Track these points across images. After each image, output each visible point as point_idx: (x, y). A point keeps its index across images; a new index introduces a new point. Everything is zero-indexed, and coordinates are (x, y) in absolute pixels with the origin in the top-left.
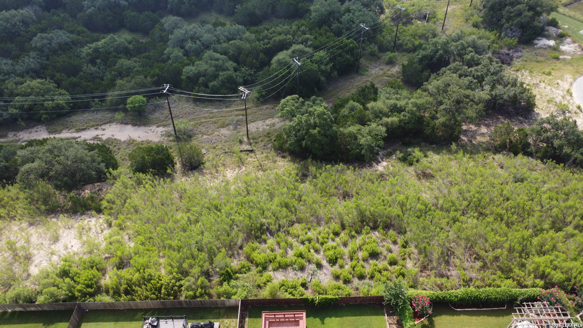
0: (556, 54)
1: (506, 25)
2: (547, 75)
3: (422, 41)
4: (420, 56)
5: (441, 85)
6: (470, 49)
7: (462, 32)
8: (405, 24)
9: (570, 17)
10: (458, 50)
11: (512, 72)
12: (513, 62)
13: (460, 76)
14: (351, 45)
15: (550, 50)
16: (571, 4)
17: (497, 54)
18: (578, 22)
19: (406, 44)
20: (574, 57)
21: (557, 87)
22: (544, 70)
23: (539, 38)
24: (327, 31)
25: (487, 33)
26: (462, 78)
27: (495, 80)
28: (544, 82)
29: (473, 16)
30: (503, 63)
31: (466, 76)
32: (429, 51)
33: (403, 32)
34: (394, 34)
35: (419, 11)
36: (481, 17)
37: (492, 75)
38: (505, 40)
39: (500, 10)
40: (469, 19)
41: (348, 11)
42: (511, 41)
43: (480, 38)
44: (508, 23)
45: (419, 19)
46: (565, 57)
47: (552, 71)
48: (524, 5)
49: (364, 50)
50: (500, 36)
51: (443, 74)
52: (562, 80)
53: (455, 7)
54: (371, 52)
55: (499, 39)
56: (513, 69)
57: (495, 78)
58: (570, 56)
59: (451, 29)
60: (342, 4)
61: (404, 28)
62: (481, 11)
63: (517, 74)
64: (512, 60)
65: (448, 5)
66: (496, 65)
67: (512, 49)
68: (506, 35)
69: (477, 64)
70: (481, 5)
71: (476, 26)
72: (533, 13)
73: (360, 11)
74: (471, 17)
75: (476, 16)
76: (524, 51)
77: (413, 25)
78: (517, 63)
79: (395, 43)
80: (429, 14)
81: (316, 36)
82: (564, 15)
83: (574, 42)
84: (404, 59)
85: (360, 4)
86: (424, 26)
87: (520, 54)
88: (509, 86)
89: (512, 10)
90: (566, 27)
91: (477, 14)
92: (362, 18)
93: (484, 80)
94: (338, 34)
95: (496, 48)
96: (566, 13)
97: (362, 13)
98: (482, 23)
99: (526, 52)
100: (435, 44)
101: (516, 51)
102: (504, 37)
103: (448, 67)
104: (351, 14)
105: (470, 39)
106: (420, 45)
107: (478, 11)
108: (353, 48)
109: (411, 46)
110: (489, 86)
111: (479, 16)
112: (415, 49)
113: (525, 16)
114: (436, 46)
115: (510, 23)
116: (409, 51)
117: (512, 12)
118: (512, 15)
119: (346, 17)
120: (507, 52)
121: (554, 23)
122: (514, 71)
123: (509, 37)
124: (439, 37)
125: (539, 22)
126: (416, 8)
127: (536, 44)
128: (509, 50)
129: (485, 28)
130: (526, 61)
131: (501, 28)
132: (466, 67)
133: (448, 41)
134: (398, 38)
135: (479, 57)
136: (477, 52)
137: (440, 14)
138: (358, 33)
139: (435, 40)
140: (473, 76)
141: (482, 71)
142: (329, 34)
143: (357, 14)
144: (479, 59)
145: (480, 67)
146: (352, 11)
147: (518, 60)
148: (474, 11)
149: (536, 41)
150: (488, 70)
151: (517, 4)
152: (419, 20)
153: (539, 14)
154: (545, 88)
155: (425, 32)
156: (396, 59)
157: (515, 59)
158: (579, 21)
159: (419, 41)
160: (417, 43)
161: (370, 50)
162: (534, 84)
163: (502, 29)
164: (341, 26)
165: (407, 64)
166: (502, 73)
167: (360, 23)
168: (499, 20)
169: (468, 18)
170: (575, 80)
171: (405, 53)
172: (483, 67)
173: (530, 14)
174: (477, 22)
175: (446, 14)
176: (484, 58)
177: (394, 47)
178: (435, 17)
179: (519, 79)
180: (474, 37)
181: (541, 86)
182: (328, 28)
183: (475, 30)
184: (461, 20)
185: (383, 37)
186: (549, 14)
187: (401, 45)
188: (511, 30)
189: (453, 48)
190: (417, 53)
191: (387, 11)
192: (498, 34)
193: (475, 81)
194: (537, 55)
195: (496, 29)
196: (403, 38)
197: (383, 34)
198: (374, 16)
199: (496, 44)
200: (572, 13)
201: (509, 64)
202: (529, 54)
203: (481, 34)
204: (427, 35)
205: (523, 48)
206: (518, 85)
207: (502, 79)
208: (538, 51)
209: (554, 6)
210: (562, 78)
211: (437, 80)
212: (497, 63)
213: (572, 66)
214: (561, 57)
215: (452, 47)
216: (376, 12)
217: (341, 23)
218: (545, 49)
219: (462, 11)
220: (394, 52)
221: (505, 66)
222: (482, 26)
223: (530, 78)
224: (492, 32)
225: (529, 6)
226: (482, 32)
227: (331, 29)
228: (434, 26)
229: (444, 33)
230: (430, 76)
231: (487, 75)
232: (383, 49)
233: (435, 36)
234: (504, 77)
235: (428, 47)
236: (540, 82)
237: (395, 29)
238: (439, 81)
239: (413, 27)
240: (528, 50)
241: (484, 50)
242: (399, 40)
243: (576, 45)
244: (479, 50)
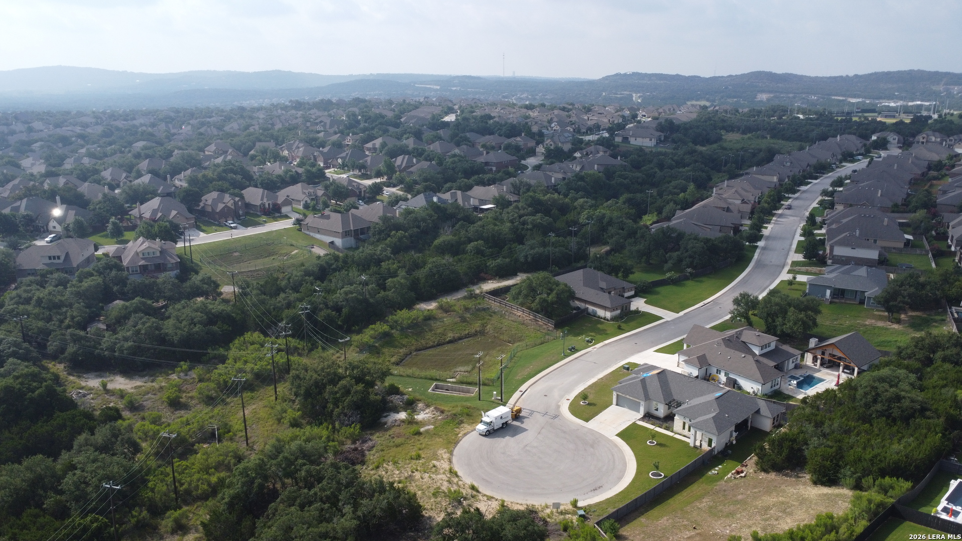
0: (414, 428)
1: (337, 411)
2: (417, 459)
3: (223, 474)
4: (227, 500)
5: (278, 533)
6: (300, 461)
7: (278, 440)
8: (183, 456)
9: (408, 376)
10: (284, 469)
11: (372, 472)
12: (367, 458)
13: (302, 507)
14: (95, 525)
15: (404, 426)
16: (403, 360)
17: (341, 453)
18: (420, 380)
19: (197, 487)
20: (437, 425)
21: (436, 471)
22: (410, 454)
23: (385, 414)
24: (36, 516)
25: (316, 430)
26: (306, 509)
27: (353, 494)
28: (417, 470)
29: (285, 412)
30: (354, 464)
31: (310, 503)
32: (239, 486)
33: (185, 469)
34: (169, 479)
35: (199, 429)
36: (299, 410)
37: (346, 487)
38: (342, 431)
39: (320, 393)
40: (282, 418)
41: (73, 467)
42: (352, 430)
43: (308, 440)
44: (338, 407)
45: (204, 440)
46: (427, 428)
47: (421, 452)
48: (348, 379)
49: (121, 525)
50: (334, 427)
51: (274, 514)
52: (437, 460)
53: (254, 407)
54: (138, 522)
55: (334, 432)
56: (371, 467)
57: (352, 491)
58: (432, 424)
59: (261, 440)
60: (54, 461)
61: (184, 463)
62: (294, 401)
63: (380, 473)
64: (364, 455)
65: (243, 407)
66: (346, 472)
67: (358, 440)
68: (342, 424)
69: (320, 480)
70: (291, 394)
71: (295, 424)
72: (363, 385)
73: (94, 461)
74: (284, 415)
75: (290, 410)
76: (374, 437)
77: (197, 453)
78: (372, 457)
79: (176, 491)
80: (218, 429)
81: (14, 534)
82: (401, 376)
83: (428, 406)
84: (200, 514)
85: (92, 449)
86: (217, 450)
87: (370, 443)
88: (376, 494)
89: (336, 389)
90: (410, 389)
91: (291, 407)
92: (101, 472)
93: (338, 500)
94: (62, 513)
95: (335, 447)
96: (401, 373)
97: (99, 464)
98: (302, 417)
99: (378, 438)
100: (244, 473)
101: (364, 442)
102: (341, 428)
103: (278, 500)
104: (78, 472)
105: (294, 446)
106: (221, 481)
107: (291, 403)
108: (99, 529)
109: (205, 487)
110: (349, 506)
111: (294, 409)
112: (214, 491)
113: (356, 392)
114: (248, 475)
115: (341, 407)
116: (205, 497)
117: (336, 393)
118: (338, 395)
119: (69, 481)
120: (353, 446)
121: (394, 390)
122: (372, 469)
123: (347, 426)
124: (246, 460)
125: (376, 394)
126: (195, 426)
127: (385, 423)
128: (354, 442)
129: (309, 423)
130: (382, 450)
131: (331, 417)
132: (306, 491)
133: (263, 460)
134: (179, 481)
135: (318, 468)
136: (312, 463)
137: (236, 424)
138: (102, 500)
139: (241, 466)
140: (321, 500)
141: (331, 488)
142: (41, 520)
143: (90, 468)
144: (319, 472)
145: (324, 482)
146: (79, 466)
147: (372, 452)
148: (284, 404)
149: (384, 420)
150: (338, 483)
151: (339, 380)
152: (204, 443)
153: (372, 384)
154: (422, 478)
155: (221, 458)
156: (187, 517)
157: (367, 452)
158: (421, 378)
159: (217, 475)
160: (214, 479)
161: (133, 521)
162: (406, 478)
163: (334, 418)
164: (63, 498)
165: (211, 520)
166: (359, 480)
167: (100, 481)
168: (325, 407)
169: (279, 417)
170: (451, 453)
171: (199, 503)
172: (330, 481)
173: (360, 387)
174: (294, 419)
175: (245, 421)
176: (326, 467)
177: (177, 499)
178: (229, 431)
179: (384, 480)
180: (298, 442)
181: (417, 477)
182: (37, 511)
183: (297, 431)
184: (271, 423)
185: (153, 490)
186: (383, 380)
187: (188, 492)
188: (346, 415)
189: (273, 468)
190: (220, 496)
191: (144, 445)
192: (330, 427)
193: (327, 506)
194: (393, 438)
195: (326, 420)
196: (188, 479)
197: (150, 485)
198: (125, 462)
199: (333, 441)
200: (410, 371)
201: (363, 463)
202: (383, 439)
203: (307, 433)
204: (226, 462)
205: (371, 434)
206: (388, 488)
207: (362, 488)
208: (391, 432)
209: (384, 370)
210: (436, 457)
211: (269, 527)
212: (347, 468)
213: (440, 436)
214: (422, 430)
215: (272, 467)
216: (124, 453)
217: (61, 492)
218: (399, 426)
219: (267, 409)
220: (180, 508)
221: (358, 467)
222: (304, 422)
223: (397, 472)
224: (321, 427)
225: (355, 378)
226: (308, 431)
227: (44, 510)
228: (233, 446)
229: (252, 449)
230: (254, 524)
231: (340, 491)
232: (157, 511)
233: (239, 459)
234: (364, 484)
235: (235, 480)
236: (413, 472)
237: (169, 470)
238: (274, 528)
239: (199, 456)
240: (378, 434)
241: (321, 456)
242: (182, 485)
243: (432, 408)
244: (313, 458)
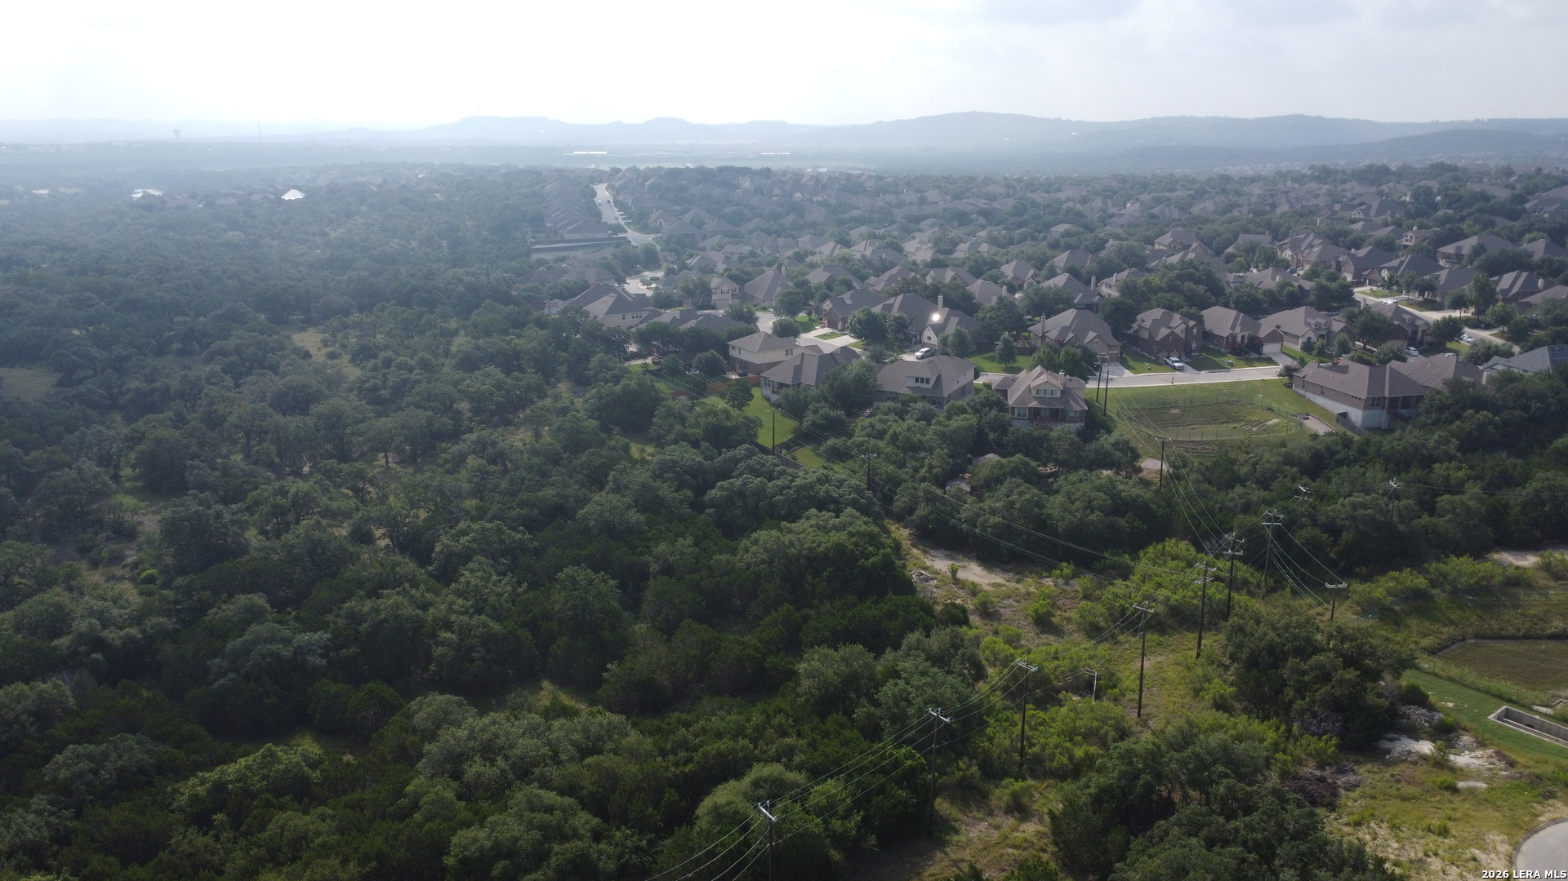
0: (1445, 777)
1: (1299, 704)
2: (1439, 834)
3: (1093, 750)
4: (1092, 790)
5: (1163, 871)
6: (1220, 768)
7: (1189, 723)
8: (1041, 704)
9: (1451, 679)
10: (1191, 773)
11: (1346, 829)
12: (1343, 801)
13: (1210, 844)
14: (909, 762)
15: (1425, 767)
16: (1445, 647)
17: (1294, 778)
18: (1475, 693)
19: (1052, 757)
20: (1494, 785)
21: (1477, 869)
22: (1427, 821)
23: (1390, 736)
24: (843, 726)
25: (1256, 726)
26: (1216, 849)
27: (1304, 854)
28: (1436, 854)
29: (1209, 681)
30: (1314, 803)
31: (1225, 843)
32: (1115, 774)
33: (1041, 724)
34: (1017, 730)
35: (1071, 671)
36: (1232, 685)
37: (1293, 838)
38: (1303, 742)
39: (1275, 666)
40: (1202, 689)
41: (895, 674)
42: (1322, 744)
43: (1240, 738)
44: (1303, 698)
45: (1076, 690)
46: (1472, 784)
47: (1450, 824)
48: (1332, 655)
49: (942, 774)
50: (1289, 730)
51: (1162, 839)
52: (1484, 849)
53: (1160, 659)
54: (964, 778)
55: (1288, 738)
56: (1345, 820)
57: (1303, 848)
58: (1484, 780)
59: (1162, 715)
60: (876, 658)
61: (1041, 714)
62: (1227, 668)
63: (1360, 835)
64: (1335, 795)
65: (1143, 655)
66: (1298, 812)
67: (1330, 765)
68: (1305, 729)
69: (1249, 810)
70: (1224, 654)
71: (1221, 705)
72: (1358, 673)
73: (924, 674)
74: (1206, 685)
75: (1217, 680)
76: (1362, 770)
77: (1062, 706)
78: (1351, 801)
79: (1022, 753)
80: (1099, 679)
81: (814, 740)
82: (1436, 675)
83: (1482, 744)
84: (1049, 799)
85: (923, 656)
86: (1092, 710)
87: (1352, 778)
88: (1347, 870)
89: (1306, 667)
90: (1450, 705)
91: (1220, 676)
92: (929, 691)
93: (1274, 855)
94: (872, 732)
95: (1285, 763)
96: (1437, 670)
97: (929, 679)
98: (1237, 697)
99: (1366, 773)
100: (1128, 757)
101: (1342, 771)
102: (1301, 735)
103: (1173, 819)
104: (901, 683)
105: (1215, 740)
106: (1090, 759)
107: (1221, 670)
108: (913, 769)
109: (1065, 760)
110: (1292, 871)
111: (1225, 681)
112: (1075, 771)
113: (1342, 681)
114: (1131, 764)
115: (1307, 699)
116: (1061, 775)
117: (1304, 673)
118: (1306, 678)
119: (888, 691)
120: (1318, 773)
121: (1416, 697)
122: (1347, 824)
123: (1313, 734)
124: (1133, 739)
125: (1380, 696)
126: (1065, 664)
127: (1389, 752)
128: (1321, 766)
129: (1248, 712)
130: (1373, 797)
131: (1287, 712)
132: (1221, 820)
133: (1159, 747)
134: (1029, 740)
135: (1249, 789)
136: (1240, 777)
137: (1128, 680)
138: (923, 731)
139: (1123, 745)
140: (1245, 843)
141: (1264, 829)
142: (847, 733)
143: (917, 681)
144: (1250, 796)
145: (1256, 817)
146: (904, 675)
147: (1353, 795)
148: (1210, 668)
149: (1386, 745)
150: (1280, 825)
151: (1314, 653)
152: (1075, 693)
153: (1375, 675)
154: (1444, 872)
155: (1095, 724)
156: (1031, 796)
157: (1342, 792)
158: (1478, 690)
159: (1085, 747)
160: (1079, 753)
161: (958, 774)
162: (1411, 862)
163: (1293, 714)
164: (878, 712)
165: (1064, 813)
166: (1319, 834)
167: (926, 703)
168: (1279, 692)
169: (1197, 686)
170: (1516, 847)
171: (1051, 781)
172: (1265, 818)
173: (1351, 674)
174: (1222, 696)
175: (1141, 677)
176: (1263, 793)
177: (1021, 765)
178: (1115, 686)
179: (1368, 849)
180: (1221, 735)
181: (1433, 867)
182: (845, 719)
183: (1222, 717)
184: (1182, 693)
185: (990, 739)
186: (1397, 674)
187: (1038, 760)
188: (1314, 716)
189: (1174, 766)
190: (1084, 780)
191: (990, 671)
192: (1283, 728)
193: (1252, 857)
194: (1399, 781)
195: (1277, 715)
196: (1043, 741)
197: (989, 730)
198: (962, 688)
199: (1285, 753)
200: (1454, 671)
201: (1332, 807)
202: (1377, 777)
203: (1240, 727)
204: (1102, 732)
205: (1357, 763)
206: (1371, 867)
207: (1322, 850)
208: (1396, 770)
209: (1404, 656)
210: (1480, 842)
211: (1150, 856)
212: (1300, 805)
213: (1497, 808)
214: (1461, 785)
215: (1173, 763)
216: (963, 674)
217: (876, 704)
218: (1415, 763)
219: (1180, 668)
220: (1024, 779)
221: (1321, 811)
222: (1237, 706)
223: (1396, 845)
224: (1266, 723)
225: (1343, 656)
226: (1242, 722)
227: (853, 721)
228: (1118, 711)
229: (1145, 724)
230: (1128, 842)
231: (1281, 840)
232: (993, 771)
233: (1123, 734)
234: (1326, 842)
235: (1110, 764)
236: (1426, 855)
237: (1017, 717)
238: (1158, 861)
239: (1064, 710)
240: (1369, 766)
241: (1257, 770)
242: (1032, 745)
243: (1490, 751)
244: (1243, 770)
